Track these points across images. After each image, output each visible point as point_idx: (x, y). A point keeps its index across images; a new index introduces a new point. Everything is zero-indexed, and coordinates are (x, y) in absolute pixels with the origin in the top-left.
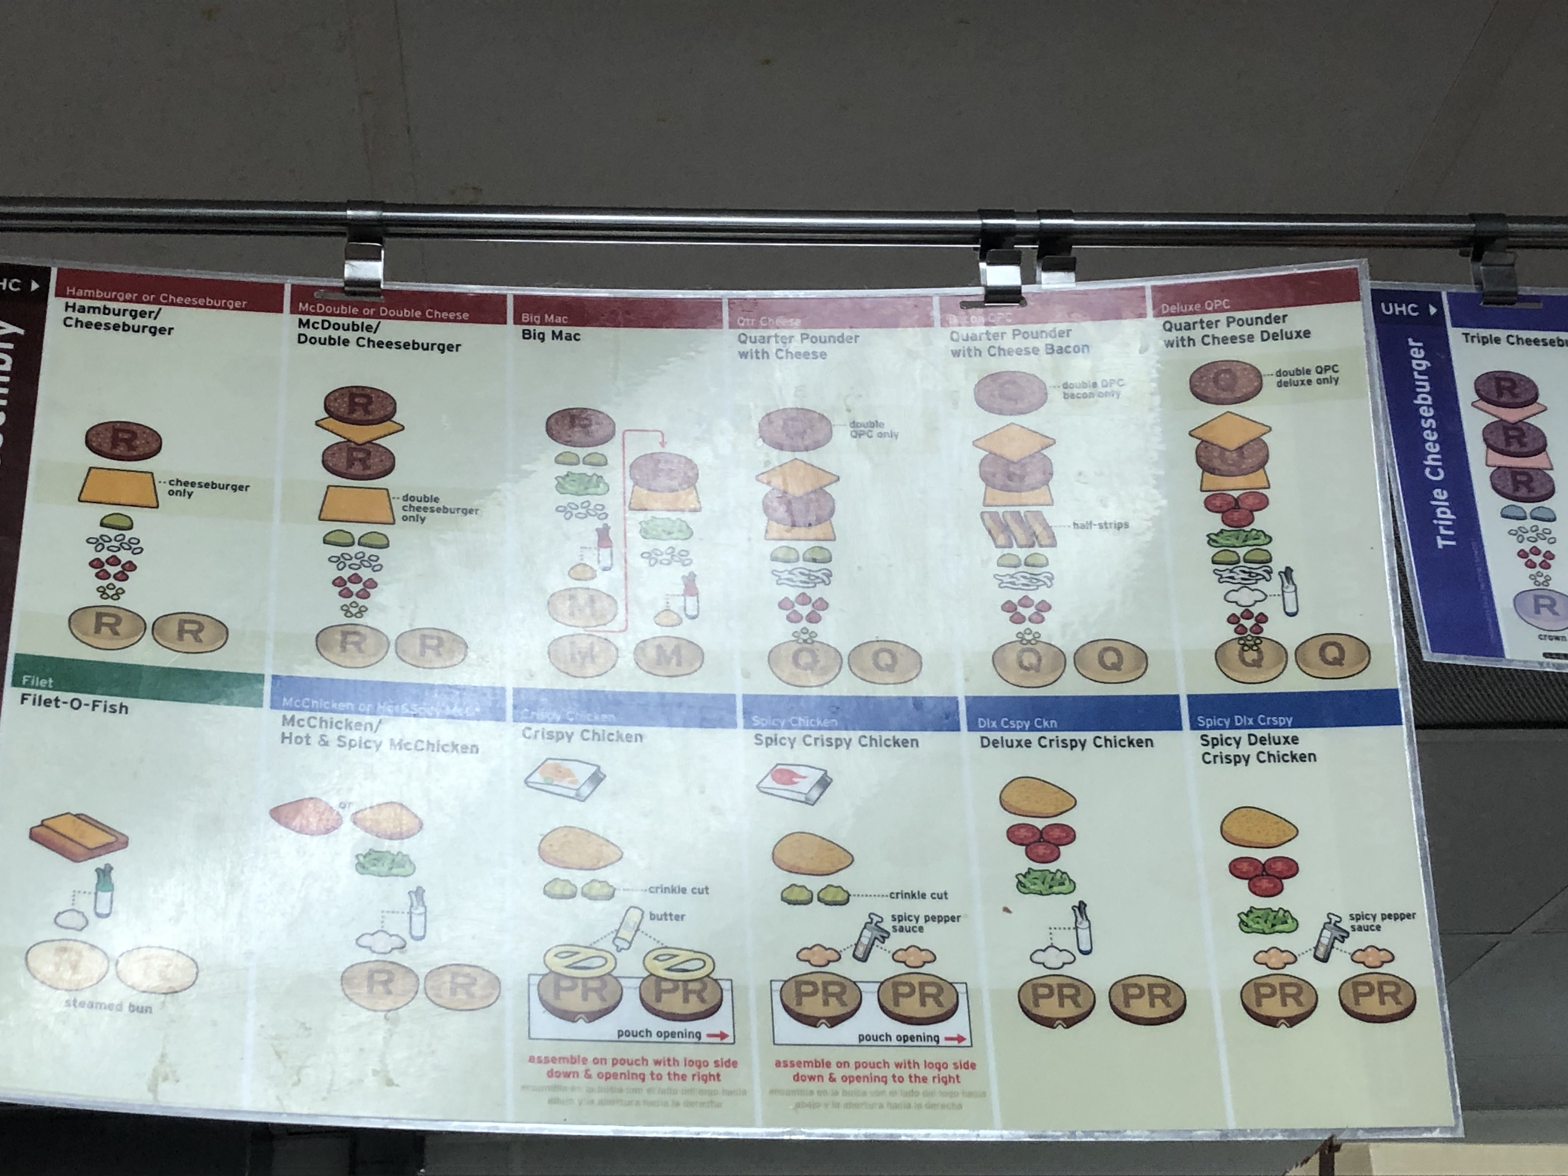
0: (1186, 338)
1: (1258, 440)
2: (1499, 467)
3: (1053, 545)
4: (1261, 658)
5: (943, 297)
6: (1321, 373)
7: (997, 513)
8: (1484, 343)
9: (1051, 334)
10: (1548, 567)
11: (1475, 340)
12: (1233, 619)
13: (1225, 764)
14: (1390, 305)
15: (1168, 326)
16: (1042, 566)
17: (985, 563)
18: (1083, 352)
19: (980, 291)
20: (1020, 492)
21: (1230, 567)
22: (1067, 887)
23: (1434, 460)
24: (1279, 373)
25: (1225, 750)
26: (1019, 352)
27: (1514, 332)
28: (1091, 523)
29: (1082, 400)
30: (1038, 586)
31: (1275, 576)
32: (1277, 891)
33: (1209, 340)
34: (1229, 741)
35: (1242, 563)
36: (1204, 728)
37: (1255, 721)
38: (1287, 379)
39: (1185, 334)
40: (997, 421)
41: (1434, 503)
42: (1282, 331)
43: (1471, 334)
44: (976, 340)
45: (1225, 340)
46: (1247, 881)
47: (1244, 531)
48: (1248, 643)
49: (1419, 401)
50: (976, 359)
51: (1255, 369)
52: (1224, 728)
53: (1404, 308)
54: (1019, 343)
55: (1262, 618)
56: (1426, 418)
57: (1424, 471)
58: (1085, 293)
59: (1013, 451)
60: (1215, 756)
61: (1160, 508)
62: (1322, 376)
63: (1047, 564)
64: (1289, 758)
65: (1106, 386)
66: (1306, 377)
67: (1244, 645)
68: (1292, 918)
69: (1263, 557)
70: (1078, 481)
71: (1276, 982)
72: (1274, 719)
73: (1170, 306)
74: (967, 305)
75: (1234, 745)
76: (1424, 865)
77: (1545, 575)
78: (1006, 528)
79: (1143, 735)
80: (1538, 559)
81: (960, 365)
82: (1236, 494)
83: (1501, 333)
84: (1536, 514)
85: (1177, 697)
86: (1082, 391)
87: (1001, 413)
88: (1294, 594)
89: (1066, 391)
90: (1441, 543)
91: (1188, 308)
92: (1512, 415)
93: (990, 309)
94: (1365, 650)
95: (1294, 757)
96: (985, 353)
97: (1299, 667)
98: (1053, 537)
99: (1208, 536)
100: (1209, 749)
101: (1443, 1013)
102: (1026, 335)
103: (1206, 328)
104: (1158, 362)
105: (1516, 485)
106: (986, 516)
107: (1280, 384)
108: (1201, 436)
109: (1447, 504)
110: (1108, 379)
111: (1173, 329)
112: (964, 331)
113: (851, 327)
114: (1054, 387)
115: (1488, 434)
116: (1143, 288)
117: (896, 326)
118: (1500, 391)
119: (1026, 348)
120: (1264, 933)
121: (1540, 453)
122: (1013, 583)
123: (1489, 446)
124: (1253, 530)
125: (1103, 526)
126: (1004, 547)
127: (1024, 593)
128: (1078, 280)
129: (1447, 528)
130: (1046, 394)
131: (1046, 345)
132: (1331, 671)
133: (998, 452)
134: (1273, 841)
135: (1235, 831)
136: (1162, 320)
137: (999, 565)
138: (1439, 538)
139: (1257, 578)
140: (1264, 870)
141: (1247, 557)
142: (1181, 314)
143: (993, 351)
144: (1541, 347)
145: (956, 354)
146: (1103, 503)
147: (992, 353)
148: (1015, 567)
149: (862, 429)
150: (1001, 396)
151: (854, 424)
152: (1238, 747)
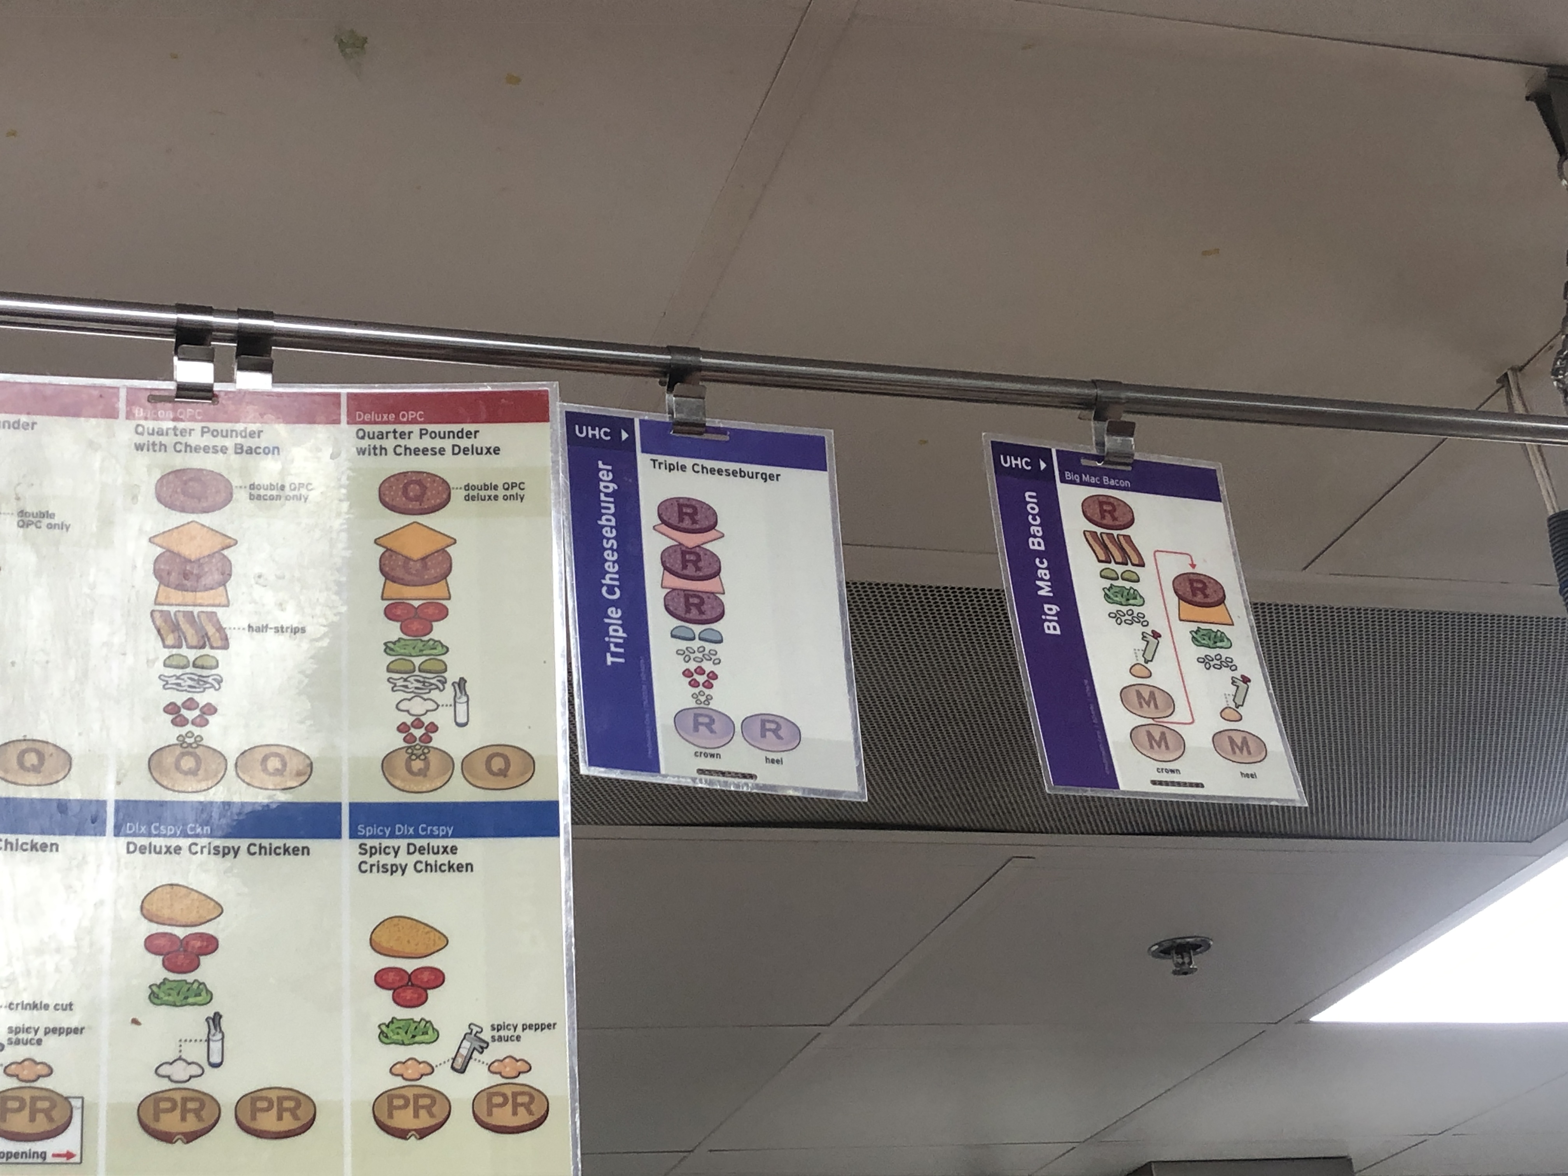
0: (378, 446)
1: (443, 550)
2: (674, 589)
3: (226, 647)
4: (427, 767)
5: (130, 390)
6: (507, 489)
7: (169, 612)
8: (670, 470)
9: (245, 434)
10: (710, 686)
11: (663, 466)
12: (403, 728)
13: (381, 873)
14: (584, 428)
15: (361, 434)
16: (211, 668)
17: (150, 662)
18: (273, 454)
19: (171, 386)
20: (195, 591)
21: (405, 676)
22: (204, 997)
23: (611, 579)
24: (467, 487)
25: (384, 859)
26: (206, 449)
27: (700, 462)
28: (267, 626)
29: (268, 502)
30: (205, 689)
31: (448, 686)
32: (421, 1001)
33: (401, 450)
34: (387, 850)
35: (417, 673)
36: (364, 837)
37: (416, 830)
38: (475, 493)
39: (377, 443)
40: (178, 519)
41: (607, 621)
42: (472, 446)
43: (660, 461)
44: (162, 434)
45: (416, 452)
46: (391, 992)
47: (422, 641)
48: (415, 752)
49: (603, 522)
50: (161, 455)
51: (444, 482)
52: (383, 837)
53: (596, 432)
54: (207, 440)
55: (433, 728)
56: (608, 539)
57: (601, 591)
58: (280, 395)
59: (190, 550)
60: (372, 866)
61: (339, 614)
62: (508, 493)
63: (217, 666)
64: (446, 868)
65: (295, 489)
66: (493, 493)
67: (412, 754)
68: (433, 1029)
69: (439, 667)
70: (257, 583)
71: (409, 1094)
72: (435, 828)
73: (364, 414)
74: (155, 398)
75: (393, 854)
76: (569, 977)
77: (707, 693)
78: (176, 628)
79: (300, 843)
80: (701, 679)
81: (143, 459)
82: (416, 603)
83: (688, 462)
84: (705, 635)
85: (339, 805)
86: (269, 493)
87: (183, 510)
88: (465, 705)
89: (253, 492)
90: (610, 660)
91: (382, 417)
92: (690, 540)
93: (179, 404)
94: (529, 762)
95: (451, 867)
96: (170, 449)
97: (464, 777)
98: (226, 639)
99: (385, 644)
100: (366, 858)
101: (574, 1123)
102: (215, 434)
103: (399, 439)
104: (350, 469)
105: (688, 607)
106: (157, 615)
107: (467, 498)
108: (386, 544)
109: (620, 622)
110: (297, 482)
111: (366, 438)
112: (150, 424)
113: (28, 414)
114: (241, 487)
115: (665, 557)
116: (338, 395)
117: (77, 415)
118: (681, 516)
119: (214, 447)
120: (403, 1044)
121: (715, 577)
122: (179, 685)
123: (666, 568)
124: (430, 639)
125: (280, 630)
126: (173, 647)
127: (190, 695)
128: (275, 381)
129: (617, 645)
130: (231, 494)
131: (236, 444)
132: (493, 782)
133: (176, 550)
134: (422, 950)
135: (384, 941)
136: (355, 428)
137: (165, 665)
138: (608, 655)
139: (431, 687)
140: (410, 980)
141: (422, 667)
142: (376, 423)
143: (178, 447)
144: (724, 477)
145: (139, 447)
146: (281, 606)
147: (178, 449)
148: (183, 668)
149: (31, 518)
150: (184, 493)
151: (22, 513)
152: (396, 857)
